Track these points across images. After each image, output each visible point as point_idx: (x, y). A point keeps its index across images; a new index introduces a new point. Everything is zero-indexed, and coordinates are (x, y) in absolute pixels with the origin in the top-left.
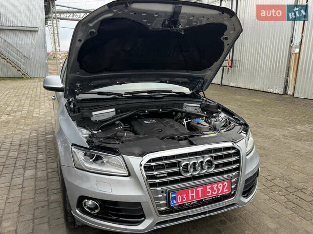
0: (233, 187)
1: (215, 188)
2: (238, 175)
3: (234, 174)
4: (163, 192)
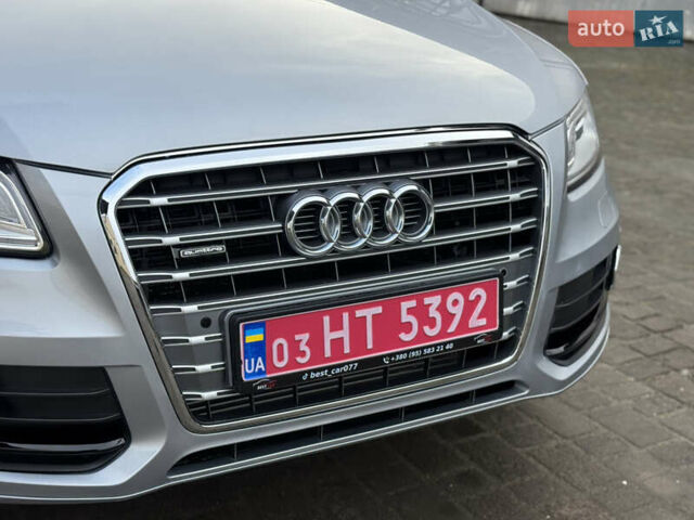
0: (508, 310)
1: (433, 313)
2: (528, 265)
3: (514, 256)
4: (206, 323)
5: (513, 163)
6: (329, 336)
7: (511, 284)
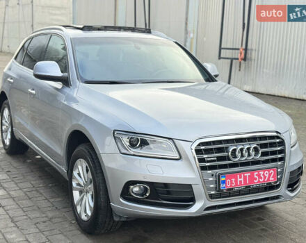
1: (262, 176)
2: (283, 165)
3: (279, 163)
4: (213, 175)
5: (278, 140)
6: (239, 180)
7: (279, 170)
